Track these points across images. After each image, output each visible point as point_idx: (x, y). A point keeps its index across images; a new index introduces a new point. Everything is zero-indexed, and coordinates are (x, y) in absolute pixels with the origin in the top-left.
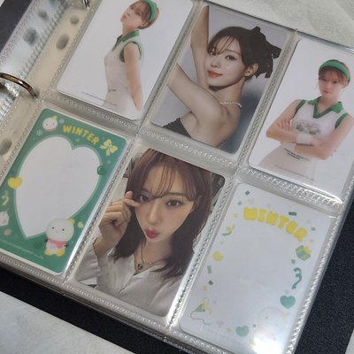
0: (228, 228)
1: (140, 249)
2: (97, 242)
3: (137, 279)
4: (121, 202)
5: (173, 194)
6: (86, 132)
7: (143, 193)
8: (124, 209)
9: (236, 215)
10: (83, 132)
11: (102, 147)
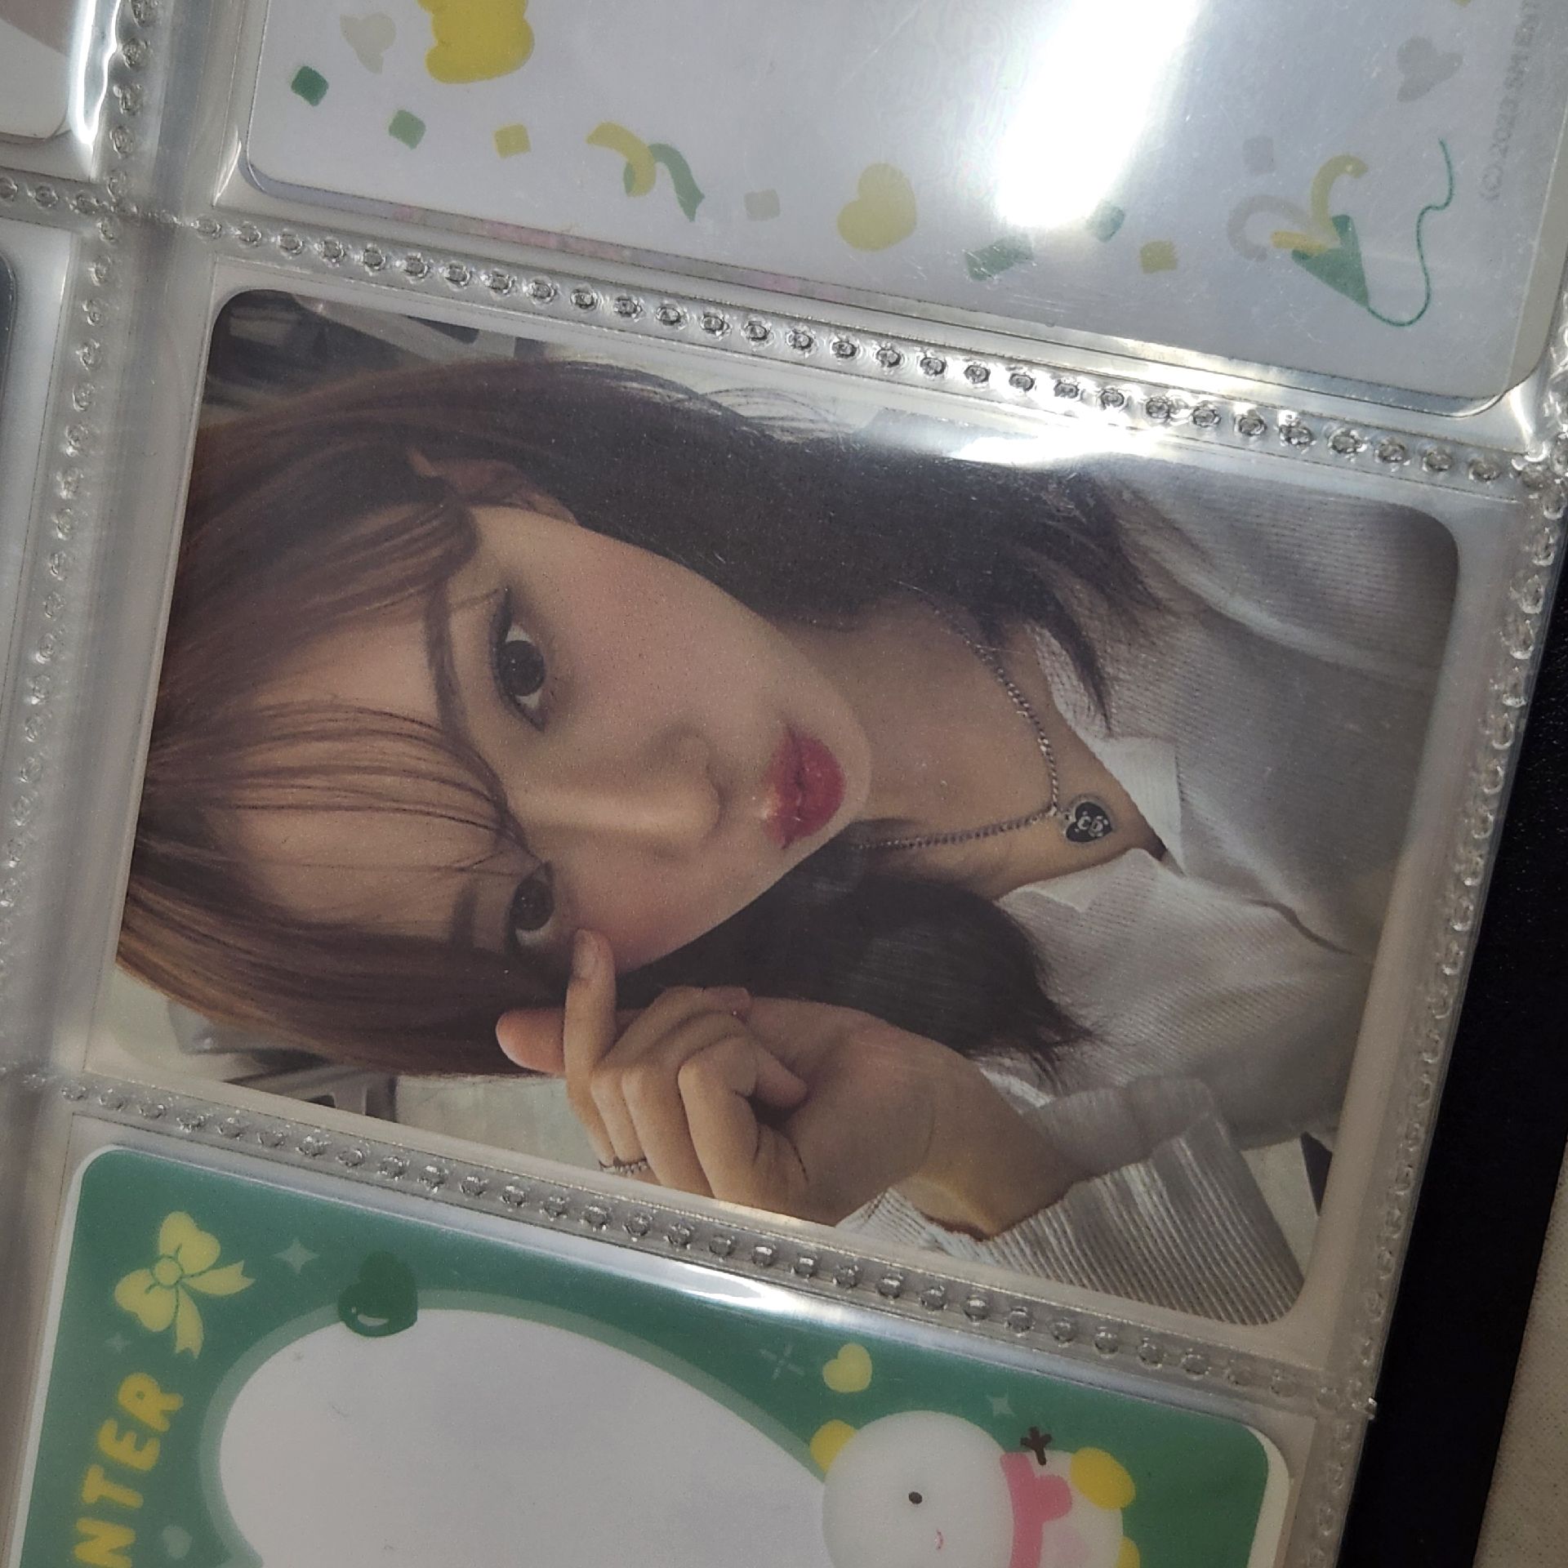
0: (633, 181)
1: (950, 858)
2: (962, 1209)
3: (1192, 828)
4: (601, 1090)
5: (445, 687)
6: (95, 1487)
7: (489, 932)
8: (650, 1055)
9: (512, 141)
10: (106, 1511)
11: (190, 1335)
